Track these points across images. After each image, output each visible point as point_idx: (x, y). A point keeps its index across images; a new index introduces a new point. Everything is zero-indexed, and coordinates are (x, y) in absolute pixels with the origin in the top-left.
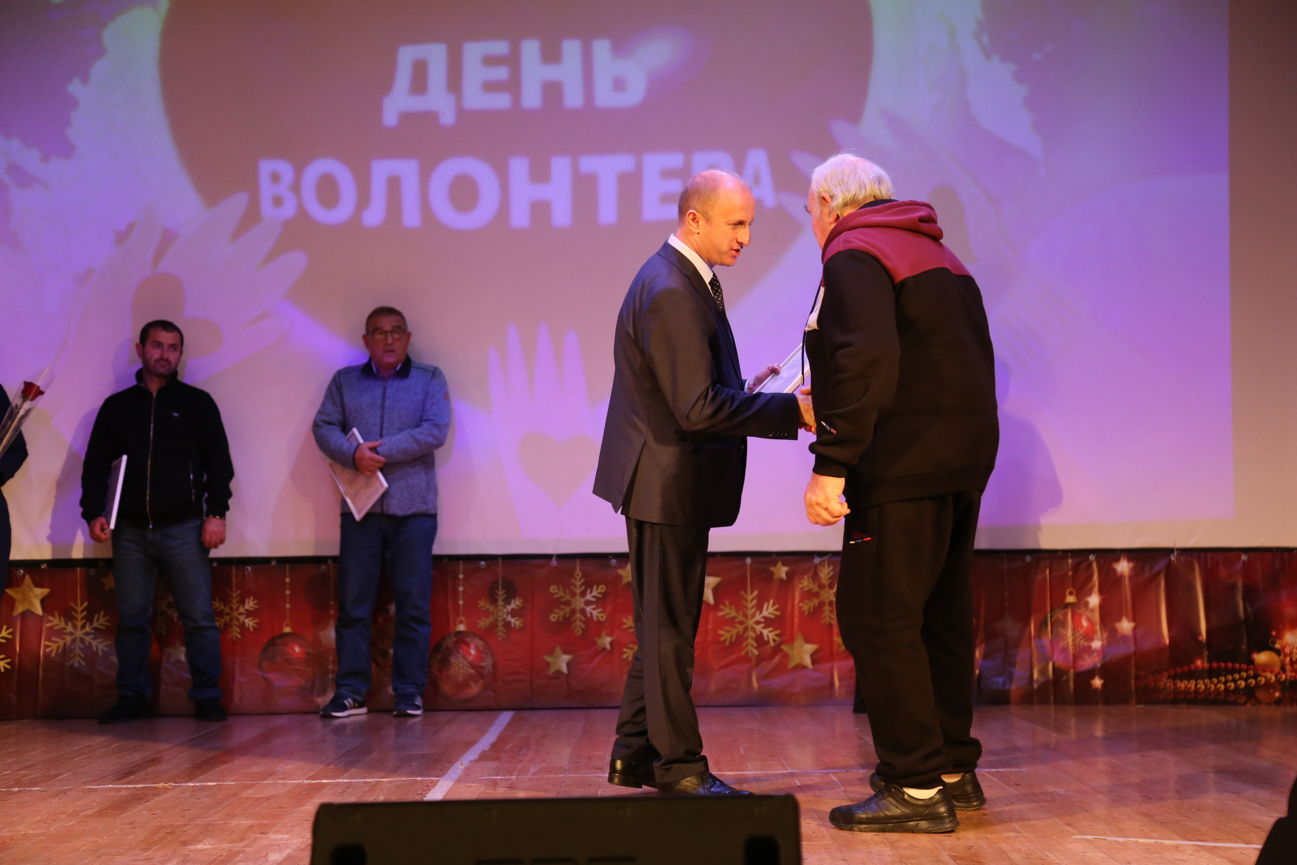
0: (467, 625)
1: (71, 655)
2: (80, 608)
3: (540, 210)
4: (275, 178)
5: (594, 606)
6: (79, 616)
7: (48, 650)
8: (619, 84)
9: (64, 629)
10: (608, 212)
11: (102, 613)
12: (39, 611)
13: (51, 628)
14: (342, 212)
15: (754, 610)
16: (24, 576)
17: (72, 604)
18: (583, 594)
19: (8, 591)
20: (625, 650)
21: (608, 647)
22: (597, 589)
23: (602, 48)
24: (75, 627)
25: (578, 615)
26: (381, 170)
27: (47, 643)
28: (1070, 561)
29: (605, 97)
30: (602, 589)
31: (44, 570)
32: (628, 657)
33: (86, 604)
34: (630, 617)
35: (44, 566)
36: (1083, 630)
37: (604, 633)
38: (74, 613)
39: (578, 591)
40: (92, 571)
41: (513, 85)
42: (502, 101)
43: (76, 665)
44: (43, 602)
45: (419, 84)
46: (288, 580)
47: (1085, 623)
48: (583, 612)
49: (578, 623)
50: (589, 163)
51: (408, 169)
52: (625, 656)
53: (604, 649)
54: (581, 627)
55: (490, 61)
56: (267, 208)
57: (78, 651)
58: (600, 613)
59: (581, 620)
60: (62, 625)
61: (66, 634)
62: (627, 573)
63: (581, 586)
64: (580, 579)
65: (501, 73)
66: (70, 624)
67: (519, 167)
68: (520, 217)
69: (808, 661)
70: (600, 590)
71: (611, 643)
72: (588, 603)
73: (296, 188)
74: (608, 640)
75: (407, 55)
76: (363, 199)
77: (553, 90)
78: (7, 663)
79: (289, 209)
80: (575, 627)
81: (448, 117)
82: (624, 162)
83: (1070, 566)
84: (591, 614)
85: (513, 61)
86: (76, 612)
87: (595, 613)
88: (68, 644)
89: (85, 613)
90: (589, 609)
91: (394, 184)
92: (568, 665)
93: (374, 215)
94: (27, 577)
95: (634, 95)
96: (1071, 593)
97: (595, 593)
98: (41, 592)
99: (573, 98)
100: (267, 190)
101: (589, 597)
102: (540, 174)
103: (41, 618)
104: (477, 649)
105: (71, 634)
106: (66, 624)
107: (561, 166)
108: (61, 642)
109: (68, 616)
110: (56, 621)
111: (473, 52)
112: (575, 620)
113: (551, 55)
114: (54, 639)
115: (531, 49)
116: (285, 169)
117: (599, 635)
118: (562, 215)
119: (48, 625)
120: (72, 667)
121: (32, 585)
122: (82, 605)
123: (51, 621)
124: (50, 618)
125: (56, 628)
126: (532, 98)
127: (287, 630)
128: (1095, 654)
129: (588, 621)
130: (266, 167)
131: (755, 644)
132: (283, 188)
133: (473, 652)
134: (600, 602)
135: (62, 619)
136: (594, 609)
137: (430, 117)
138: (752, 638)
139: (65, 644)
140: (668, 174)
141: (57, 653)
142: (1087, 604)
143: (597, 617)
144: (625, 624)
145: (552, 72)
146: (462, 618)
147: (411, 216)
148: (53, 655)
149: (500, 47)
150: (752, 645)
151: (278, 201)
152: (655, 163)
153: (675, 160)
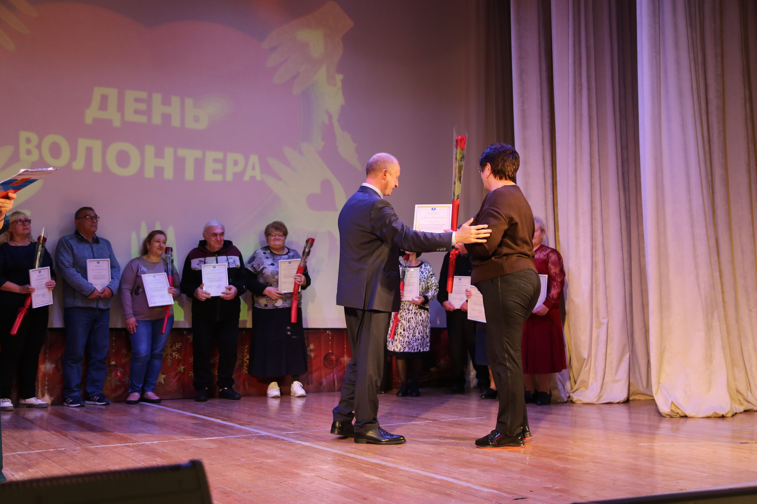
0: (116, 362)
3: (159, 171)
4: (28, 141)
5: (176, 352)
8: (197, 119)
10: (189, 175)
14: (62, 161)
15: (246, 354)
18: (171, 347)
20: (190, 372)
21: (183, 371)
22: (178, 345)
23: (189, 102)
25: (169, 357)
26: (83, 143)
29: (190, 124)
30: (180, 344)
32: (191, 375)
34: (192, 357)
37: (180, 365)
39: (169, 345)
41: (148, 112)
42: (143, 119)
45: (103, 106)
48: (171, 355)
49: (169, 360)
50: (182, 152)
51: (97, 145)
52: (190, 375)
53: (181, 372)
54: (170, 362)
55: (137, 100)
56: (23, 155)
58: (179, 355)
59: (170, 359)
62: (191, 337)
63: (170, 343)
64: (170, 340)
65: (143, 107)
67: (150, 150)
68: (149, 173)
70: (179, 345)
71: (184, 369)
72: (173, 351)
73: (39, 147)
74: (183, 367)
75: (98, 92)
76: (73, 156)
77: (166, 117)
79: (35, 157)
80: (168, 362)
81: (117, 123)
82: (198, 154)
84: (175, 356)
85: (149, 101)
87: (177, 355)
90: (174, 354)
91: (89, 151)
92: (164, 379)
93: (79, 165)
95: (202, 125)
97: (177, 346)
99: (176, 122)
100: (23, 146)
101: (174, 348)
102: (159, 154)
104: (121, 373)
107: (169, 152)
111: (130, 95)
112: (168, 359)
113: (166, 102)
115: (157, 98)
116: (34, 138)
117: (178, 366)
118: (169, 174)
126: (157, 120)
129: (173, 359)
130: (23, 135)
131: (247, 369)
132: (32, 146)
133: (119, 374)
134: (179, 351)
136: (176, 354)
137: (109, 122)
138: (245, 366)
140: (216, 161)
143: (178, 357)
144: (190, 360)
145: (167, 110)
146: (114, 358)
147: (97, 168)
149: (143, 95)
150: (246, 370)
151: (29, 152)
152: (211, 155)
153: (220, 155)
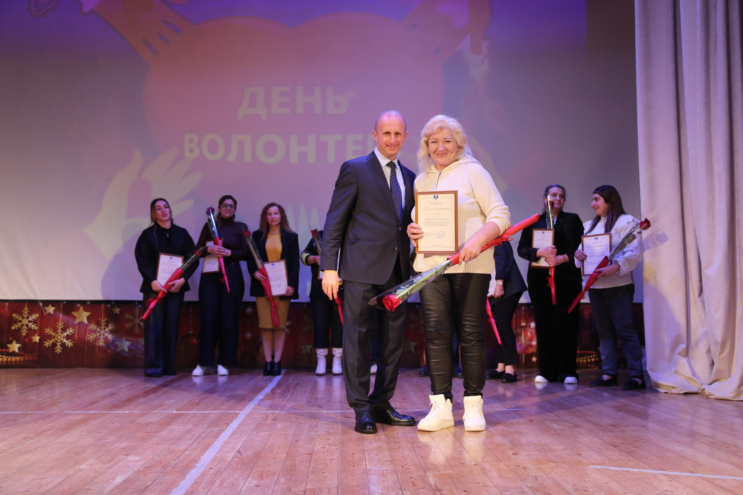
1: (99, 341)
2: (103, 321)
3: (303, 156)
4: (191, 141)
6: (103, 324)
7: (89, 338)
8: (337, 105)
9: (96, 330)
10: (331, 157)
11: (112, 323)
12: (86, 322)
13: (91, 329)
14: (219, 156)
16: (80, 307)
17: (100, 319)
19: (73, 313)
23: (330, 91)
24: (101, 329)
26: (236, 138)
27: (89, 335)
28: (523, 308)
29: (331, 110)
31: (88, 304)
33: (106, 319)
35: (88, 303)
36: (528, 337)
38: (100, 323)
40: (109, 306)
41: (292, 105)
42: (287, 111)
43: (101, 345)
44: (88, 318)
45: (253, 103)
46: (191, 311)
47: (529, 334)
50: (323, 138)
51: (247, 139)
55: (282, 94)
56: (187, 154)
57: (101, 340)
60: (96, 328)
61: (97, 332)
65: (287, 99)
66: (99, 328)
67: (294, 139)
68: (294, 159)
69: (413, 349)
73: (199, 145)
75: (248, 91)
76: (228, 151)
77: (309, 106)
78: (72, 344)
79: (196, 154)
81: (264, 117)
82: (339, 137)
83: (523, 310)
85: (292, 94)
86: (102, 322)
88: (98, 336)
89: (105, 323)
93: (232, 157)
94: (81, 308)
95: (343, 109)
96: (523, 322)
98: (87, 314)
99: (318, 110)
100: (187, 146)
102: (303, 142)
103: (87, 325)
105: (99, 332)
106: (97, 327)
107: (312, 139)
108: (95, 336)
109: (98, 324)
110: (93, 326)
111: (276, 90)
113: (309, 93)
114: (92, 334)
115: (300, 90)
116: (196, 138)
118: (311, 159)
119: (90, 328)
120: (99, 346)
121: (83, 311)
122: (104, 319)
123: (90, 326)
124: (91, 325)
125: (93, 329)
126: (300, 109)
127: (191, 332)
128: (533, 347)
130: (187, 136)
132: (194, 145)
135: (96, 325)
137: (258, 117)
139: (96, 336)
140: (356, 142)
141: (93, 340)
142: (530, 326)
145: (309, 99)
147: (248, 158)
148: (91, 341)
149: (287, 89)
151: (192, 151)
152: (351, 138)
153: (360, 137)
